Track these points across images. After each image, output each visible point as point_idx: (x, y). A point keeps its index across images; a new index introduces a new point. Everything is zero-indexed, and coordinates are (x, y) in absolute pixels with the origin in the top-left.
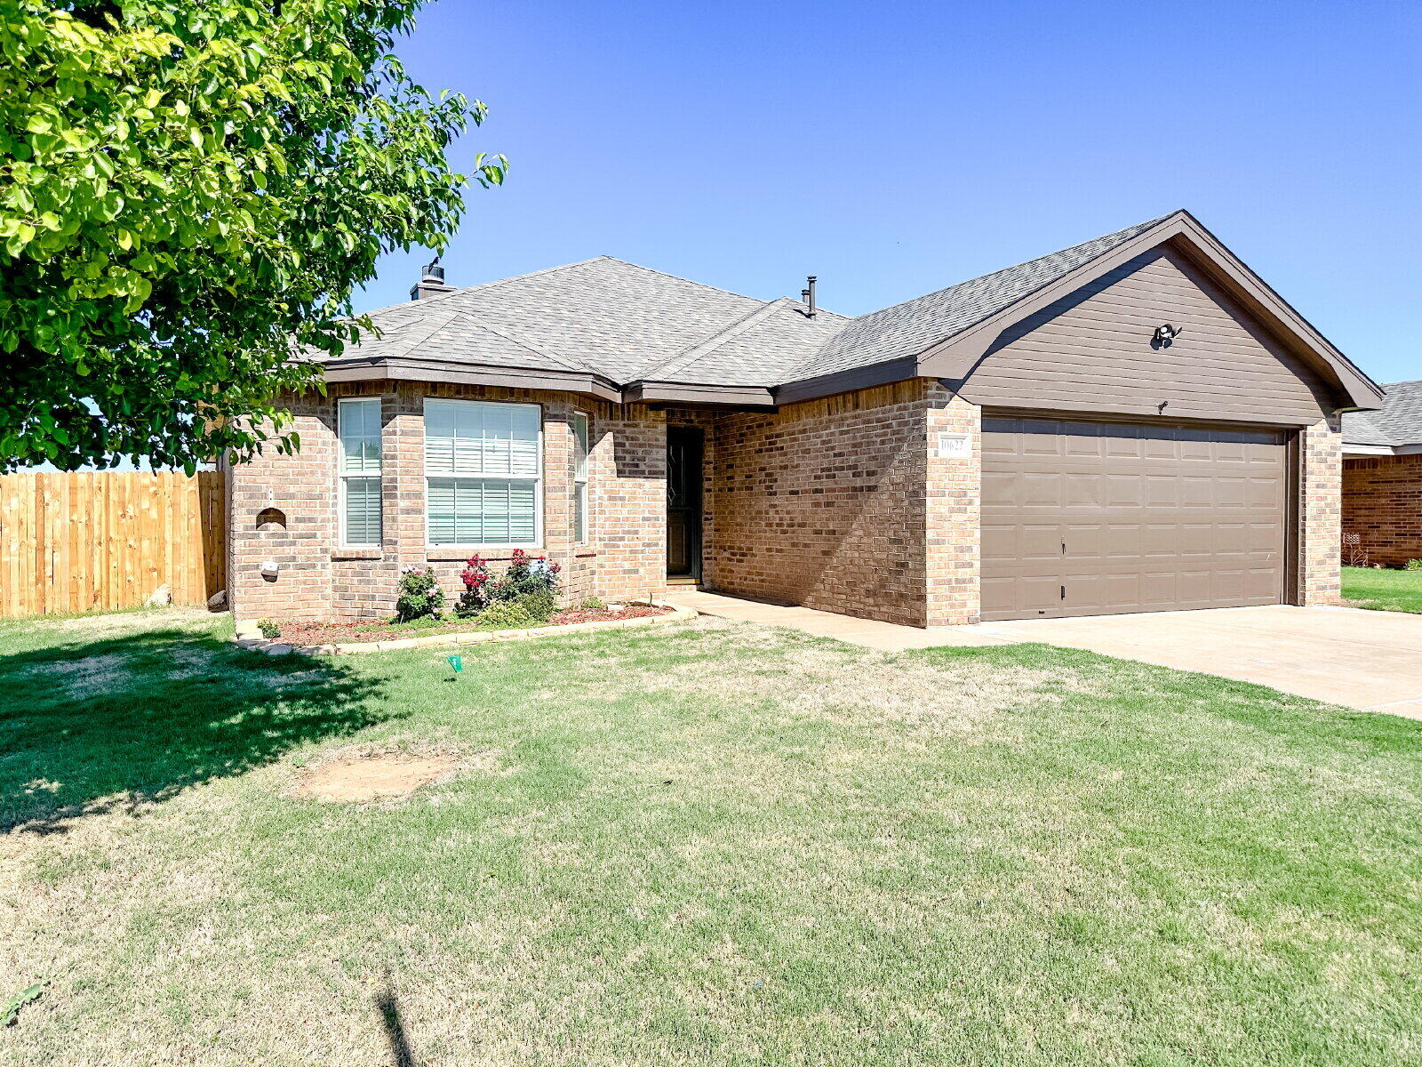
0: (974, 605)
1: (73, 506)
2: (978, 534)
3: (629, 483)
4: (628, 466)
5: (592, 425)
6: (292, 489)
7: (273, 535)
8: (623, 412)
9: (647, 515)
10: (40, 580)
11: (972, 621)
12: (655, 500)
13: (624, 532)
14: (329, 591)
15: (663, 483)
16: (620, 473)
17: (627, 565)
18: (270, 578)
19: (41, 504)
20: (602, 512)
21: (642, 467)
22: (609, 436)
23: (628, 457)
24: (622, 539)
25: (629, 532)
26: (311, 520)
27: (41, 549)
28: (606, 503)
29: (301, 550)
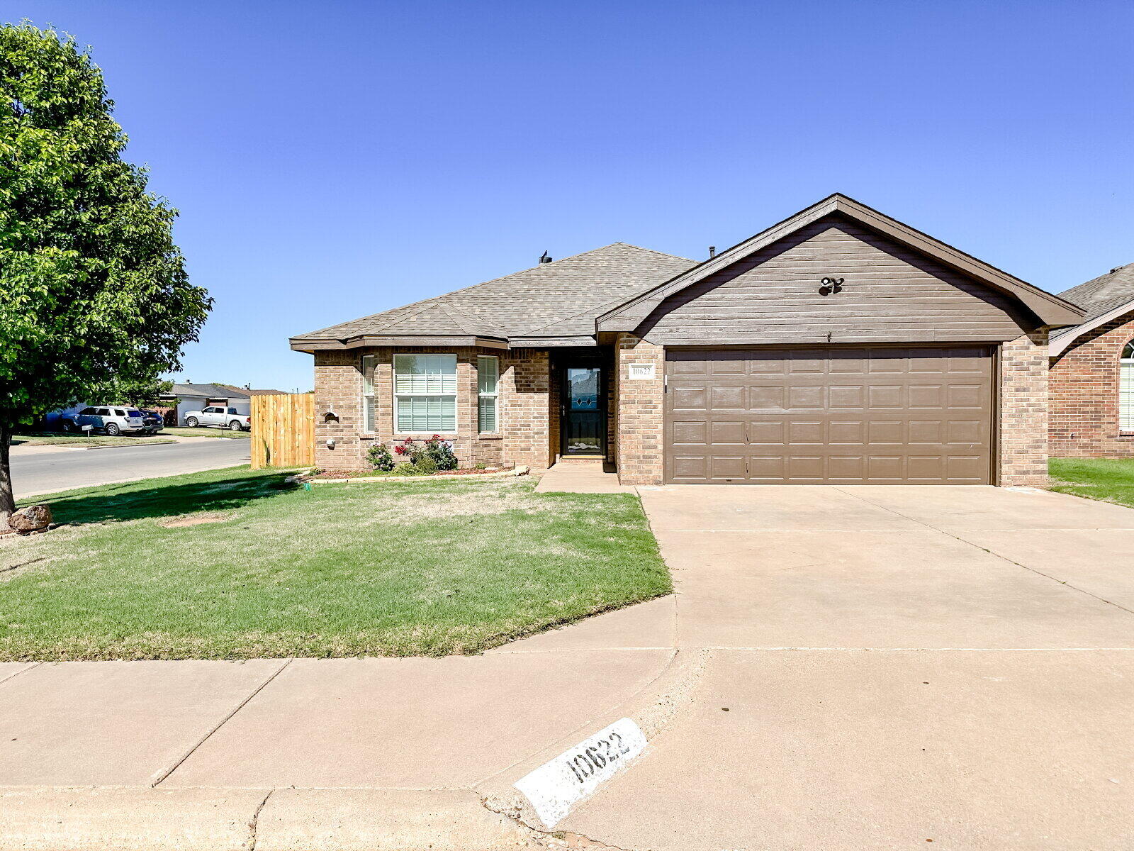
0: (658, 472)
1: (308, 411)
2: (661, 427)
3: (524, 396)
4: (523, 386)
5: (500, 362)
6: (341, 403)
7: (333, 426)
8: (520, 354)
9: (536, 415)
10: (293, 449)
11: (657, 483)
12: (541, 406)
13: (521, 425)
14: (359, 455)
15: (547, 395)
16: (518, 390)
17: (523, 445)
18: (331, 448)
19: (294, 411)
20: (507, 414)
21: (532, 386)
22: (512, 369)
23: (523, 380)
24: (520, 430)
25: (524, 426)
26: (350, 419)
27: (294, 432)
28: (509, 408)
29: (346, 434)
